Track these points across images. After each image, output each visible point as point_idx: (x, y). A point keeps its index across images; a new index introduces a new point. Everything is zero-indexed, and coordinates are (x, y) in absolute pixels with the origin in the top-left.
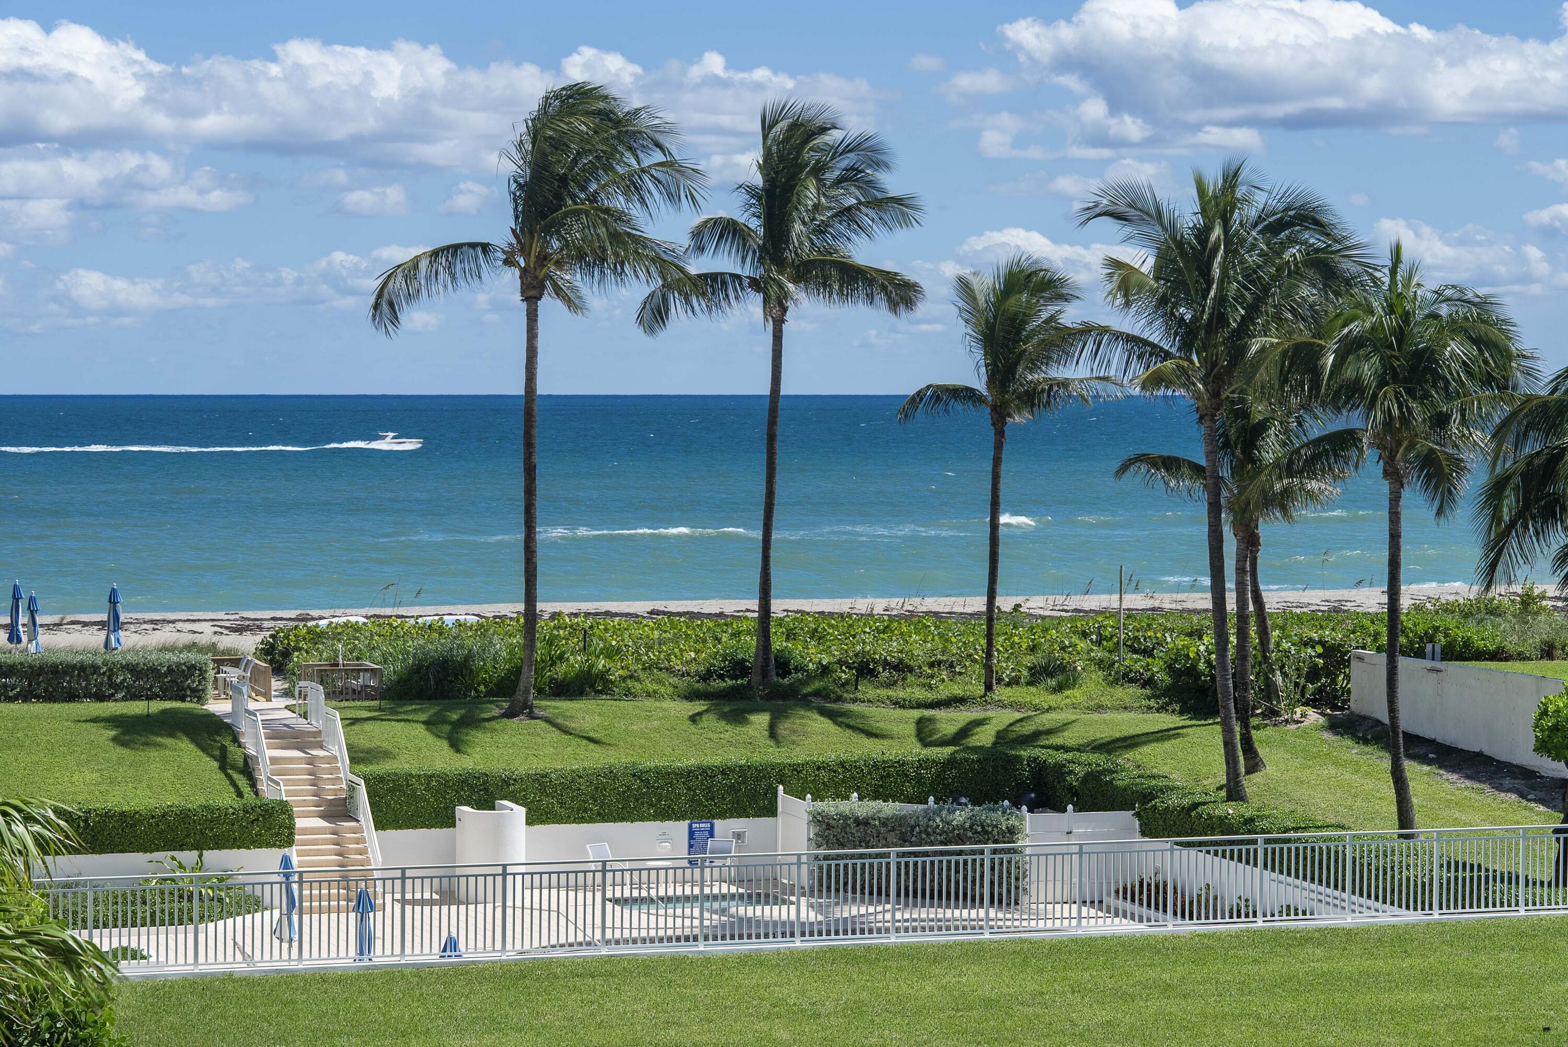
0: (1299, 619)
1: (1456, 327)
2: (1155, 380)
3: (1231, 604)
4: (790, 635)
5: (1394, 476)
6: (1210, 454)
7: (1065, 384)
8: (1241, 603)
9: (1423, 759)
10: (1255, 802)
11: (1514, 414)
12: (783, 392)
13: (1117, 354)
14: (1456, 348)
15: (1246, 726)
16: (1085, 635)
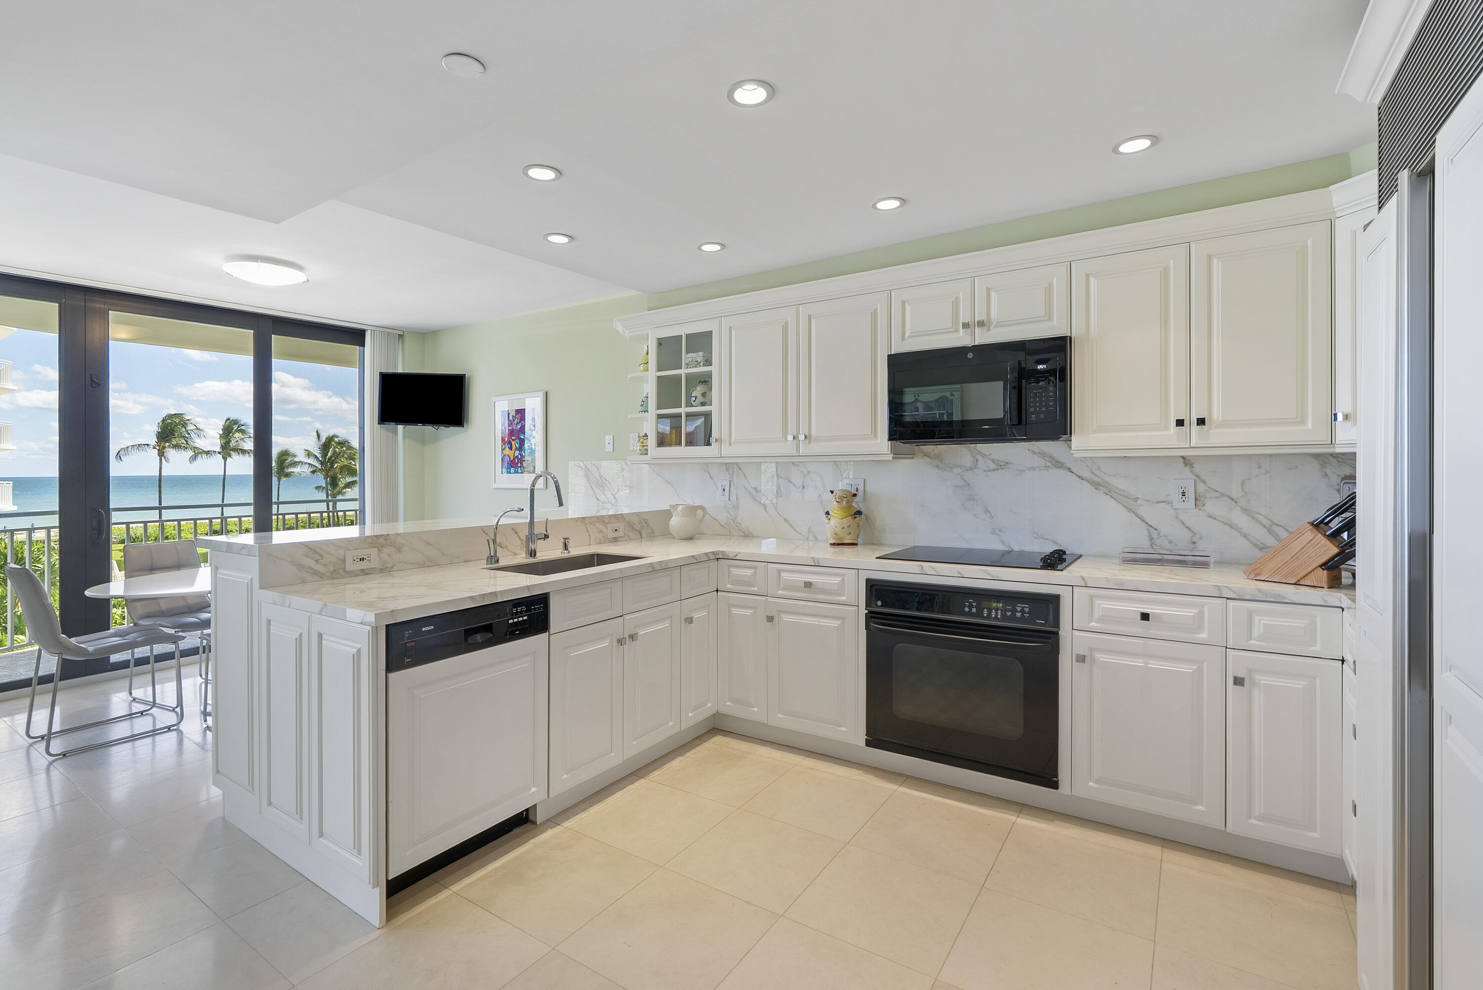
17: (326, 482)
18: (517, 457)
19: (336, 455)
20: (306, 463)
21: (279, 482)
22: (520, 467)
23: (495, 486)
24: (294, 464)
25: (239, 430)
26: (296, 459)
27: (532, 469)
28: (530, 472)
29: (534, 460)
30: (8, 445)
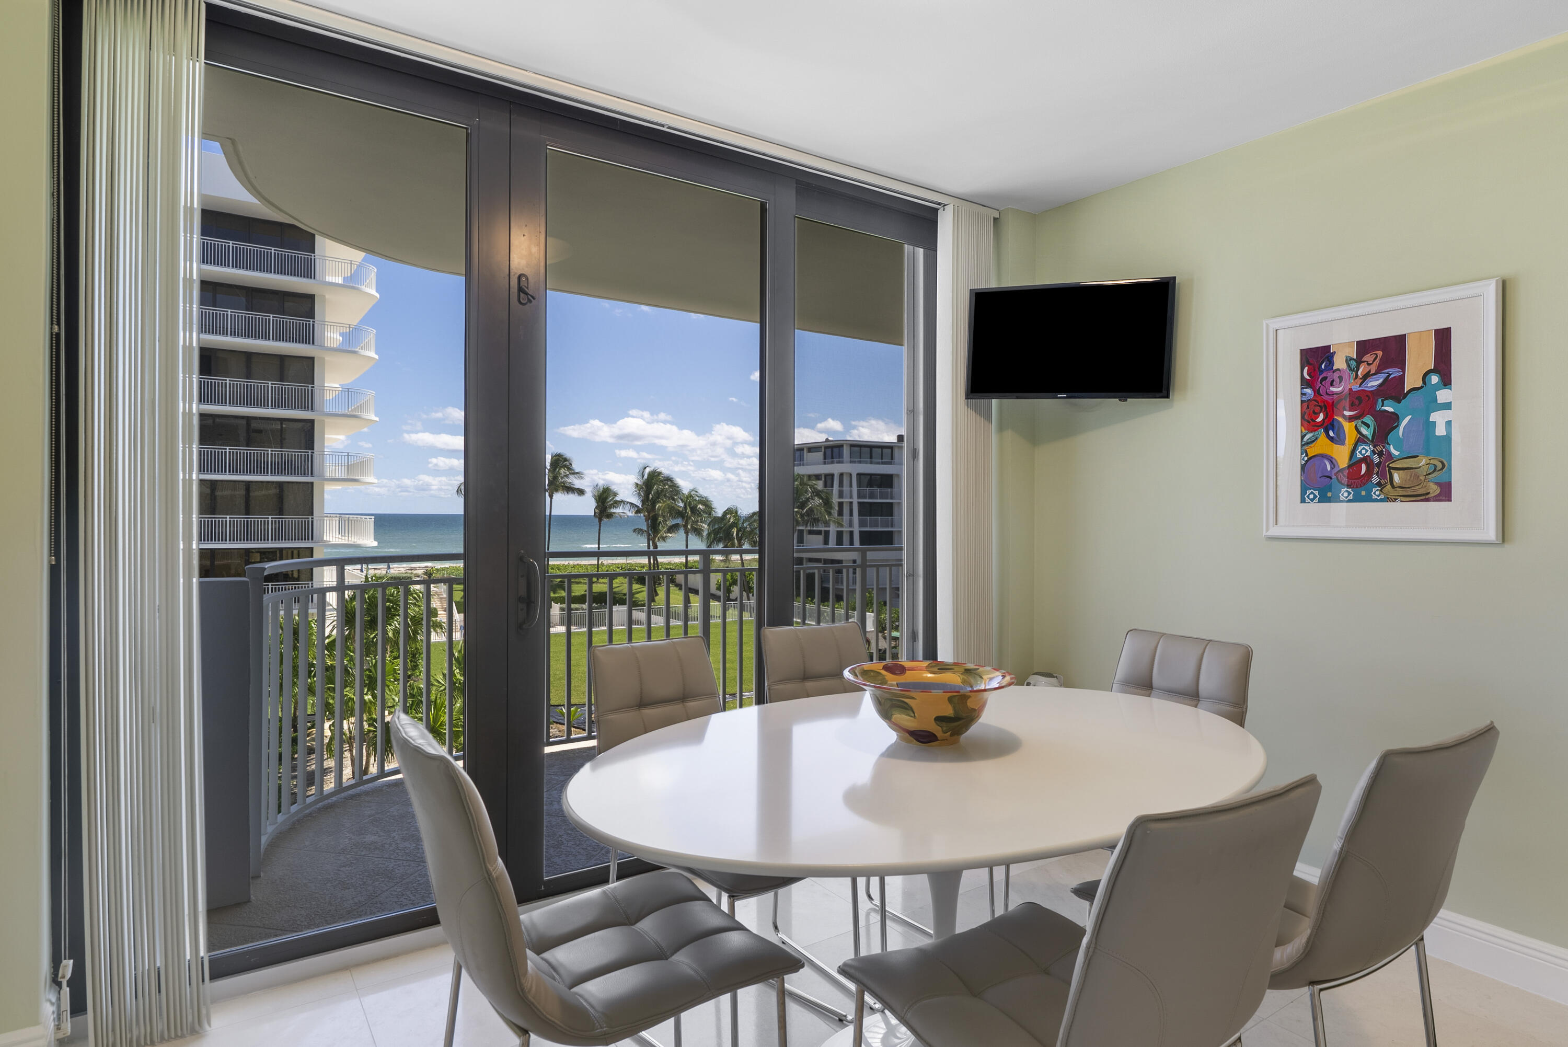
0: (665, 564)
1: (700, 502)
2: (637, 512)
3: (652, 562)
4: (552, 569)
5: (687, 533)
6: (648, 528)
7: (614, 513)
8: (654, 562)
9: (692, 593)
10: (657, 602)
11: (712, 521)
12: (552, 514)
13: (628, 506)
14: (700, 506)
15: (655, 586)
16: (618, 568)
17: (648, 524)
18: (1365, 460)
19: (659, 494)
20: (628, 502)
21: (600, 524)
22: (1379, 484)
23: (1275, 531)
24: (617, 504)
25: (564, 466)
26: (618, 498)
27: (1434, 490)
28: (1425, 497)
29: (1445, 466)
30: (371, 479)
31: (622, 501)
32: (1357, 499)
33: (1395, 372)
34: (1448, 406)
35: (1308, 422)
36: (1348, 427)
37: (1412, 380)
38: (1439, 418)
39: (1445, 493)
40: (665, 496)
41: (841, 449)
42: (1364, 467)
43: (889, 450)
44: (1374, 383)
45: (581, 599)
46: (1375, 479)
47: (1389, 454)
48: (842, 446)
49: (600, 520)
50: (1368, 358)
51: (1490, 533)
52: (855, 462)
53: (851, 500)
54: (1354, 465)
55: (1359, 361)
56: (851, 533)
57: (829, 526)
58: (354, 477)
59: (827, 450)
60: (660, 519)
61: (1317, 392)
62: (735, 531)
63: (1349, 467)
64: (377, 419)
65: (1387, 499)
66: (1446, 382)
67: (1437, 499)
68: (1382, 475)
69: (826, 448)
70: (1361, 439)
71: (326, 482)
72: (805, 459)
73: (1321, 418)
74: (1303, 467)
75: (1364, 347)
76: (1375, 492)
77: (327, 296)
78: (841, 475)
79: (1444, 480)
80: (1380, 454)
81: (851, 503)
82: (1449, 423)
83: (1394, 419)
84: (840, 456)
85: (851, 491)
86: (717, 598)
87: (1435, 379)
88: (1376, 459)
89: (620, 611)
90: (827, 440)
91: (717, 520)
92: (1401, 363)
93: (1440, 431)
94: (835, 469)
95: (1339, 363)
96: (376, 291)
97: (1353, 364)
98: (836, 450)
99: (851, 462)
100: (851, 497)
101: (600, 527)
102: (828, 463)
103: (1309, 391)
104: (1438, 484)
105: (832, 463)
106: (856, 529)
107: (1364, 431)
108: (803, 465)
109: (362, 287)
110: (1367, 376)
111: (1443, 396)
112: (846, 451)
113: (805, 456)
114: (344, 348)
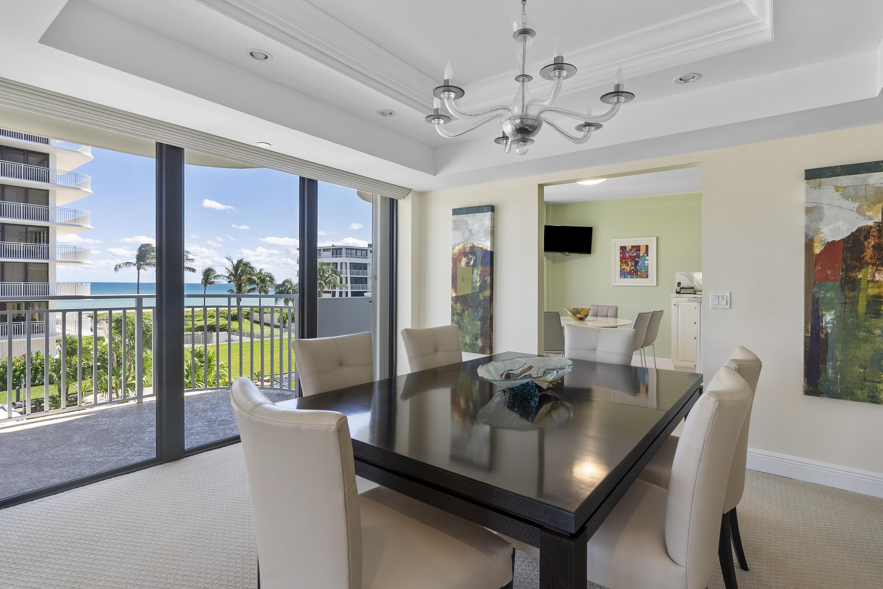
1: (267, 276)
2: (229, 282)
7: (215, 282)
11: (275, 286)
13: (223, 278)
14: (267, 278)
19: (243, 272)
20: (224, 276)
23: (615, 284)
24: (216, 277)
26: (216, 274)
27: (645, 276)
28: (644, 277)
29: (647, 272)
30: (88, 261)
31: (218, 275)
32: (631, 278)
33: (638, 253)
34: (648, 260)
35: (621, 262)
36: (629, 263)
37: (641, 255)
38: (646, 262)
39: (647, 277)
40: (246, 273)
41: (341, 250)
42: (632, 271)
43: (365, 252)
44: (634, 254)
45: (201, 328)
46: (635, 274)
47: (637, 269)
48: (342, 249)
49: (205, 286)
50: (633, 249)
51: (655, 284)
52: (348, 257)
53: (346, 276)
54: (631, 271)
55: (632, 250)
56: (347, 292)
57: (335, 289)
58: (79, 261)
59: (334, 251)
60: (243, 285)
61: (623, 255)
62: (291, 291)
63: (630, 271)
64: (92, 227)
65: (637, 278)
66: (647, 255)
67: (646, 278)
68: (636, 273)
69: (333, 249)
70: (632, 266)
71: (57, 263)
72: (322, 255)
73: (624, 261)
74: (620, 271)
75: (633, 247)
76: (635, 276)
77: (57, 155)
78: (342, 263)
79: (647, 274)
80: (636, 269)
81: (347, 277)
82: (648, 263)
83: (638, 262)
84: (341, 254)
85: (346, 272)
86: (277, 327)
87: (645, 255)
88: (635, 270)
89: (223, 335)
90: (333, 245)
91: (278, 287)
92: (639, 251)
93: (646, 265)
94: (338, 260)
95: (628, 250)
96: (92, 155)
97: (630, 250)
98: (338, 251)
99: (346, 257)
100: (346, 274)
101: (205, 289)
102: (335, 257)
103: (621, 255)
104: (646, 275)
105: (337, 257)
106: (349, 291)
107: (632, 264)
108: (321, 258)
109: (83, 152)
110: (633, 253)
111: (647, 258)
112: (344, 251)
113: (322, 253)
114: (68, 186)
